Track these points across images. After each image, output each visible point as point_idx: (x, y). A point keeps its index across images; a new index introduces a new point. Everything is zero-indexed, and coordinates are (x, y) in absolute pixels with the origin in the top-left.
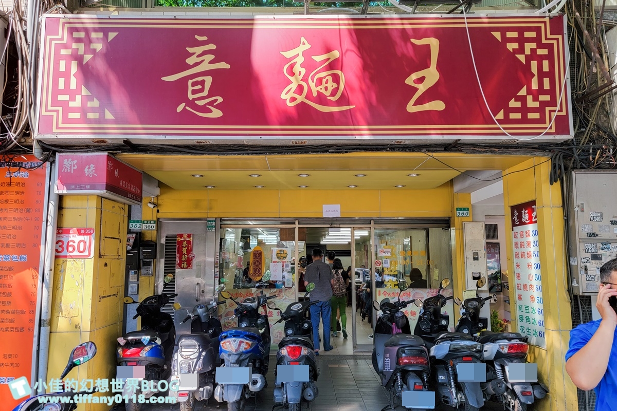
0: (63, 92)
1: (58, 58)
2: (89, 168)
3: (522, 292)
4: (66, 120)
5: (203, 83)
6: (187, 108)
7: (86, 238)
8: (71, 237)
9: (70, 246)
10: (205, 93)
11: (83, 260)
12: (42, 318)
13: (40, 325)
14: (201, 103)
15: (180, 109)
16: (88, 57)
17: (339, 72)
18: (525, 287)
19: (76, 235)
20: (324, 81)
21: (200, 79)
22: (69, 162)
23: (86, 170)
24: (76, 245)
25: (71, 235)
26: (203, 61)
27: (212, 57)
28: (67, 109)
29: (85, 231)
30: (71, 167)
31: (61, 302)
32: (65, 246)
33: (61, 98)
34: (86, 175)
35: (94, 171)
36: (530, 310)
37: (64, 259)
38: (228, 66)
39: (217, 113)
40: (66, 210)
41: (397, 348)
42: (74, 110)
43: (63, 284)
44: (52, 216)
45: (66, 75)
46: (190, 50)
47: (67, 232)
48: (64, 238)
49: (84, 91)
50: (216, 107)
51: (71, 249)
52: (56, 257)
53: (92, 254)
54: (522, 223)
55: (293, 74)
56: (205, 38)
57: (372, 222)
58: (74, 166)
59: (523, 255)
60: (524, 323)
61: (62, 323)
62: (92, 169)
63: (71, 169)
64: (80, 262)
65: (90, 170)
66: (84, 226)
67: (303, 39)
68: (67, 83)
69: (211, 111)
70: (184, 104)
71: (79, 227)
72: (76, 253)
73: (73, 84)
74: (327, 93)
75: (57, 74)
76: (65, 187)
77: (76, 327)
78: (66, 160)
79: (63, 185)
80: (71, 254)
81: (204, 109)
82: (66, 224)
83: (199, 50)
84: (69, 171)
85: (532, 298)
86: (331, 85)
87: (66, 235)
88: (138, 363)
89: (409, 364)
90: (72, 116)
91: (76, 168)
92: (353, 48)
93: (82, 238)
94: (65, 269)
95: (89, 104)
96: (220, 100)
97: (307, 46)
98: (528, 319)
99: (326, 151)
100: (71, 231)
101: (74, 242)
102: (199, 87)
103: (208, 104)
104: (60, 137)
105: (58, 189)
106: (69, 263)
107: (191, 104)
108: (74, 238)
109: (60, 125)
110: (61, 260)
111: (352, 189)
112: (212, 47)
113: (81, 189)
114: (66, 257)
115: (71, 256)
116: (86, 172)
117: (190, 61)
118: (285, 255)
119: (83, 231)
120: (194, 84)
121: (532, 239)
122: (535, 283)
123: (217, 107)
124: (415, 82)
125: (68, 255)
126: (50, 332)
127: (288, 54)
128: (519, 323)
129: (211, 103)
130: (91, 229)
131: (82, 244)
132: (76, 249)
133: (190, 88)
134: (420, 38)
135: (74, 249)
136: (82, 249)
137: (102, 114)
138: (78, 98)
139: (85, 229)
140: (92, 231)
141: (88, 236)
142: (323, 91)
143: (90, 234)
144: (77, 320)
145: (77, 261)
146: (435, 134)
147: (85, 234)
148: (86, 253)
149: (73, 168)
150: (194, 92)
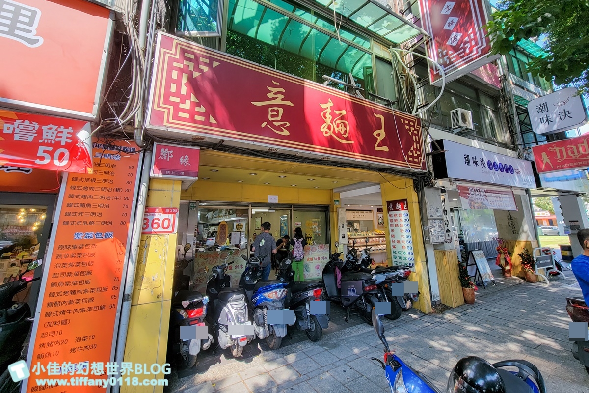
0: (175, 95)
1: (171, 68)
2: (184, 158)
3: (396, 244)
4: (176, 117)
5: (277, 111)
6: (268, 125)
7: (171, 216)
8: (156, 215)
9: (155, 223)
10: (279, 118)
11: (167, 236)
12: (126, 293)
13: (123, 300)
14: (277, 124)
15: (263, 125)
16: (196, 74)
17: (346, 122)
18: (398, 242)
19: (161, 214)
20: (340, 125)
21: (276, 108)
22: (166, 151)
23: (181, 159)
24: (160, 222)
25: (156, 214)
26: (277, 97)
27: (283, 97)
28: (177, 109)
29: (170, 210)
30: (167, 156)
31: (143, 275)
32: (150, 223)
33: (172, 99)
34: (181, 164)
35: (188, 161)
36: (402, 253)
37: (148, 235)
38: (292, 105)
39: (286, 133)
40: (153, 191)
41: (362, 281)
42: (184, 111)
43: (146, 258)
44: (144, 196)
45: (178, 82)
46: (270, 89)
47: (153, 211)
48: (150, 217)
49: (193, 98)
50: (285, 128)
51: (155, 226)
52: (143, 233)
53: (176, 230)
54: (395, 209)
55: (326, 118)
56: (278, 84)
57: (292, 206)
58: (170, 155)
59: (396, 225)
60: (397, 260)
61: (144, 295)
62: (186, 159)
63: (167, 157)
64: (163, 237)
65: (185, 160)
66: (169, 206)
67: (329, 100)
68: (179, 88)
69: (283, 131)
70: (266, 123)
71: (164, 206)
72: (160, 229)
73: (184, 90)
74: (342, 132)
75: (170, 80)
76: (160, 171)
77: (158, 297)
78: (163, 150)
79: (159, 170)
80: (155, 230)
81: (278, 128)
82: (152, 204)
83: (275, 90)
84: (165, 159)
85: (404, 247)
86: (343, 129)
87: (152, 214)
88: (198, 321)
89: (370, 290)
90: (181, 115)
91: (172, 156)
92: (351, 110)
93: (166, 216)
94: (149, 245)
95: (197, 109)
96: (288, 124)
97: (332, 104)
98: (400, 258)
99: (335, 165)
100: (157, 210)
101: (159, 220)
102: (275, 113)
103: (280, 125)
104: (170, 130)
105: (154, 173)
106: (153, 239)
107: (270, 123)
108: (160, 216)
109: (171, 120)
110: (145, 236)
111: (293, 187)
112: (282, 90)
113: (176, 175)
114: (151, 233)
115: (155, 232)
116: (181, 161)
117: (270, 95)
118: (241, 227)
119: (168, 210)
120: (272, 111)
121: (403, 218)
122: (405, 239)
123: (287, 128)
124: (377, 134)
125: (152, 231)
126: (132, 306)
127: (324, 106)
128: (393, 260)
129: (283, 125)
130: (175, 209)
131: (166, 222)
132: (161, 225)
133: (270, 113)
134: (377, 114)
135: (159, 226)
136: (166, 225)
137: (207, 118)
138: (188, 102)
139: (170, 209)
140: (176, 210)
141: (173, 215)
142: (340, 131)
143: (174, 213)
144: (159, 291)
145: (161, 236)
146: (386, 163)
147: (169, 213)
148: (170, 229)
149: (169, 157)
150: (272, 116)
